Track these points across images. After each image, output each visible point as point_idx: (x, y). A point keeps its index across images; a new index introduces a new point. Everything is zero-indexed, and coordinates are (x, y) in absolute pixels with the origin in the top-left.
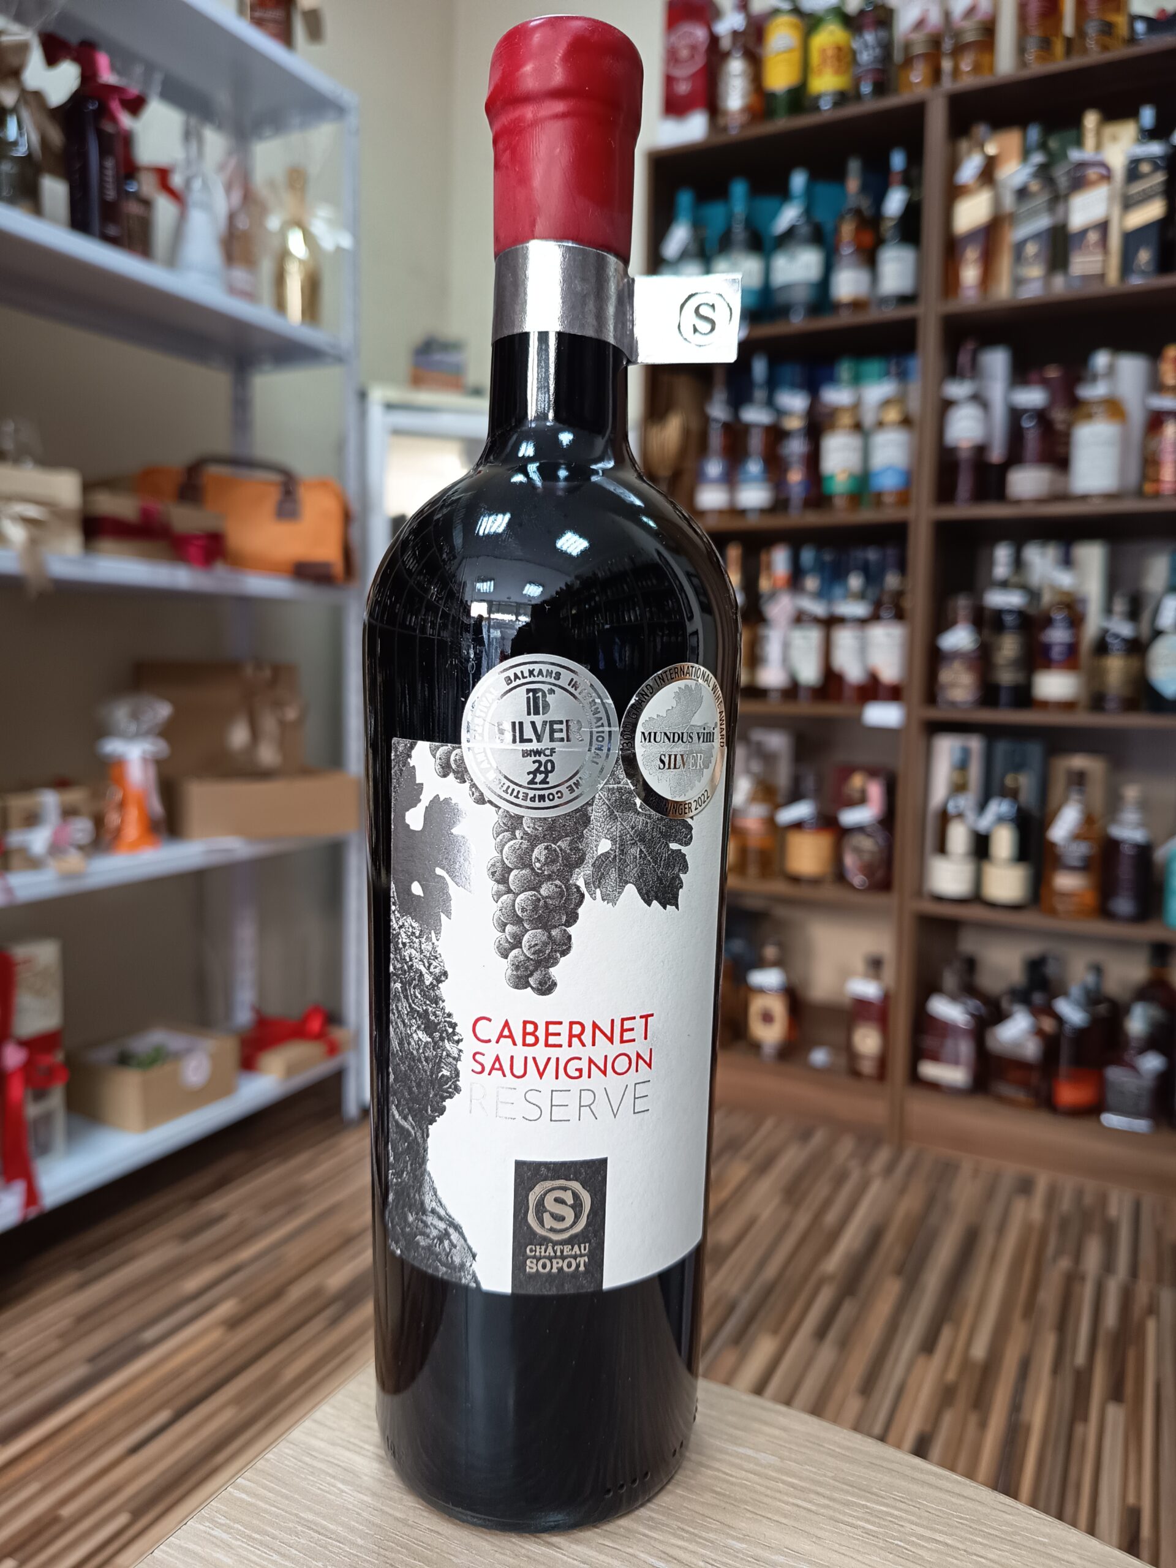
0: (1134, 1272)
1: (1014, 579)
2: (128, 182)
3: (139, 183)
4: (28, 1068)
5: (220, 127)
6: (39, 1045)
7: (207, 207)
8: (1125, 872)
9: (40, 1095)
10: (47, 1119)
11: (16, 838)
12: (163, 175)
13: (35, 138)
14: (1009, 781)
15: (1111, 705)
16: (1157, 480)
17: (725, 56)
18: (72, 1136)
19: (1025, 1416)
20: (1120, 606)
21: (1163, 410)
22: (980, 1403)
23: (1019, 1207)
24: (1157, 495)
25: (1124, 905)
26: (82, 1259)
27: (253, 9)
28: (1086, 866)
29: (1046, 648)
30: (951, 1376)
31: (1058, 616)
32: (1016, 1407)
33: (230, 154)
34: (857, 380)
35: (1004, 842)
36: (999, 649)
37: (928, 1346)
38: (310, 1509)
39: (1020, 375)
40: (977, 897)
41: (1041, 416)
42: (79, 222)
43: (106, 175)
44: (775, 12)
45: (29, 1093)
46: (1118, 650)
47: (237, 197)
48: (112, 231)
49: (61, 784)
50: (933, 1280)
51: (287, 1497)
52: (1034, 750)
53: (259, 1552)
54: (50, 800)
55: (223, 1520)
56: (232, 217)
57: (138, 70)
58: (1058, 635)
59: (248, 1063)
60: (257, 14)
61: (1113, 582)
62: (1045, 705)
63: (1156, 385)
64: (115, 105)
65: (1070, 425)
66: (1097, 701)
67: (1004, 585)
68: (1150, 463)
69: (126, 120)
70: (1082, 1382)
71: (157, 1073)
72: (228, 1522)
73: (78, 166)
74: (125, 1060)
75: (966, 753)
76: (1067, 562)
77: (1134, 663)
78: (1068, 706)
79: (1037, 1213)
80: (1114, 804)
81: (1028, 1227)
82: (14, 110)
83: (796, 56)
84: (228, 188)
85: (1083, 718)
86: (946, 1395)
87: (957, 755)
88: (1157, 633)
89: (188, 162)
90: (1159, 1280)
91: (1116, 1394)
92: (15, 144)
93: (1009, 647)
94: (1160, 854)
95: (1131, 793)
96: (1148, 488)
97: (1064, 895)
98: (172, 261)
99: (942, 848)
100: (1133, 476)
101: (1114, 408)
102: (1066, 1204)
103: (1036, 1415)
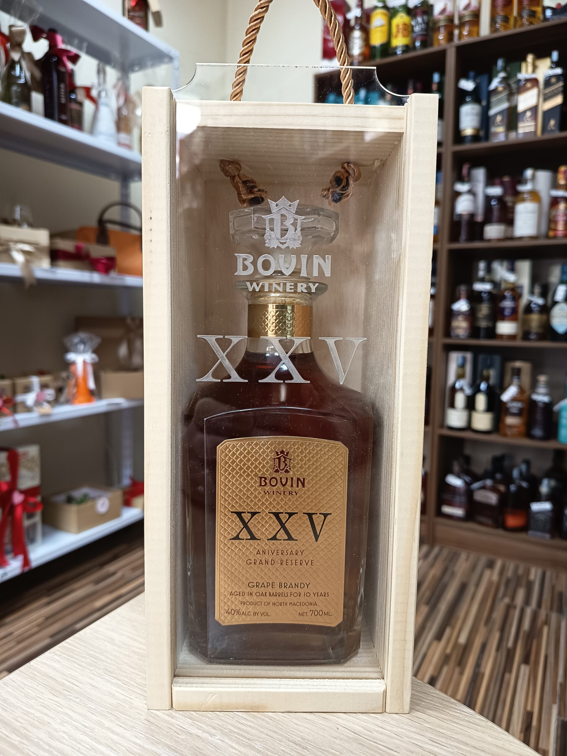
0: (539, 604)
1: (487, 277)
2: (72, 94)
3: (76, 95)
4: (24, 503)
5: (114, 67)
6: (29, 493)
7: (107, 105)
8: (539, 416)
9: (30, 516)
10: (34, 526)
11: (20, 398)
12: (87, 90)
13: (28, 75)
14: (485, 373)
15: (533, 337)
16: (555, 230)
17: (352, 29)
18: (45, 535)
19: (482, 669)
20: (537, 290)
21: (559, 196)
22: (461, 663)
23: (487, 573)
24: (555, 237)
25: (538, 432)
26: (50, 591)
27: (129, 11)
28: (520, 414)
29: (503, 309)
30: (448, 651)
31: (508, 294)
32: (478, 665)
33: (119, 80)
35: (481, 401)
36: (480, 310)
37: (439, 637)
38: (93, 651)
39: (490, 181)
40: (469, 427)
41: (500, 199)
42: (49, 114)
43: (61, 91)
44: (376, 8)
45: (25, 516)
46: (536, 310)
47: (122, 100)
48: (64, 117)
49: (41, 373)
50: (443, 607)
51: (85, 647)
52: (497, 359)
53: (70, 664)
54: (35, 380)
55: (58, 653)
56: (119, 110)
57: (76, 41)
58: (508, 304)
59: (127, 503)
60: (131, 14)
61: (535, 279)
62: (501, 337)
63: (555, 185)
64: (65, 59)
65: (514, 203)
66: (526, 335)
67: (483, 280)
68: (552, 221)
69: (70, 65)
70: (510, 655)
71: (84, 506)
72: (61, 654)
73: (48, 87)
74: (70, 500)
75: (464, 359)
76: (512, 269)
77: (544, 317)
78: (512, 337)
79: (495, 577)
80: (534, 384)
81: (490, 583)
82: (19, 62)
83: (385, 29)
84: (118, 96)
85: (519, 343)
86: (446, 659)
87: (460, 361)
88: (555, 303)
89: (99, 84)
90: (551, 609)
91: (526, 660)
92: (19, 77)
93: (484, 309)
94: (556, 408)
95: (542, 379)
96: (551, 234)
97: (511, 427)
98: (92, 131)
99: (452, 405)
100: (544, 229)
101: (535, 195)
102: (509, 573)
103: (487, 669)
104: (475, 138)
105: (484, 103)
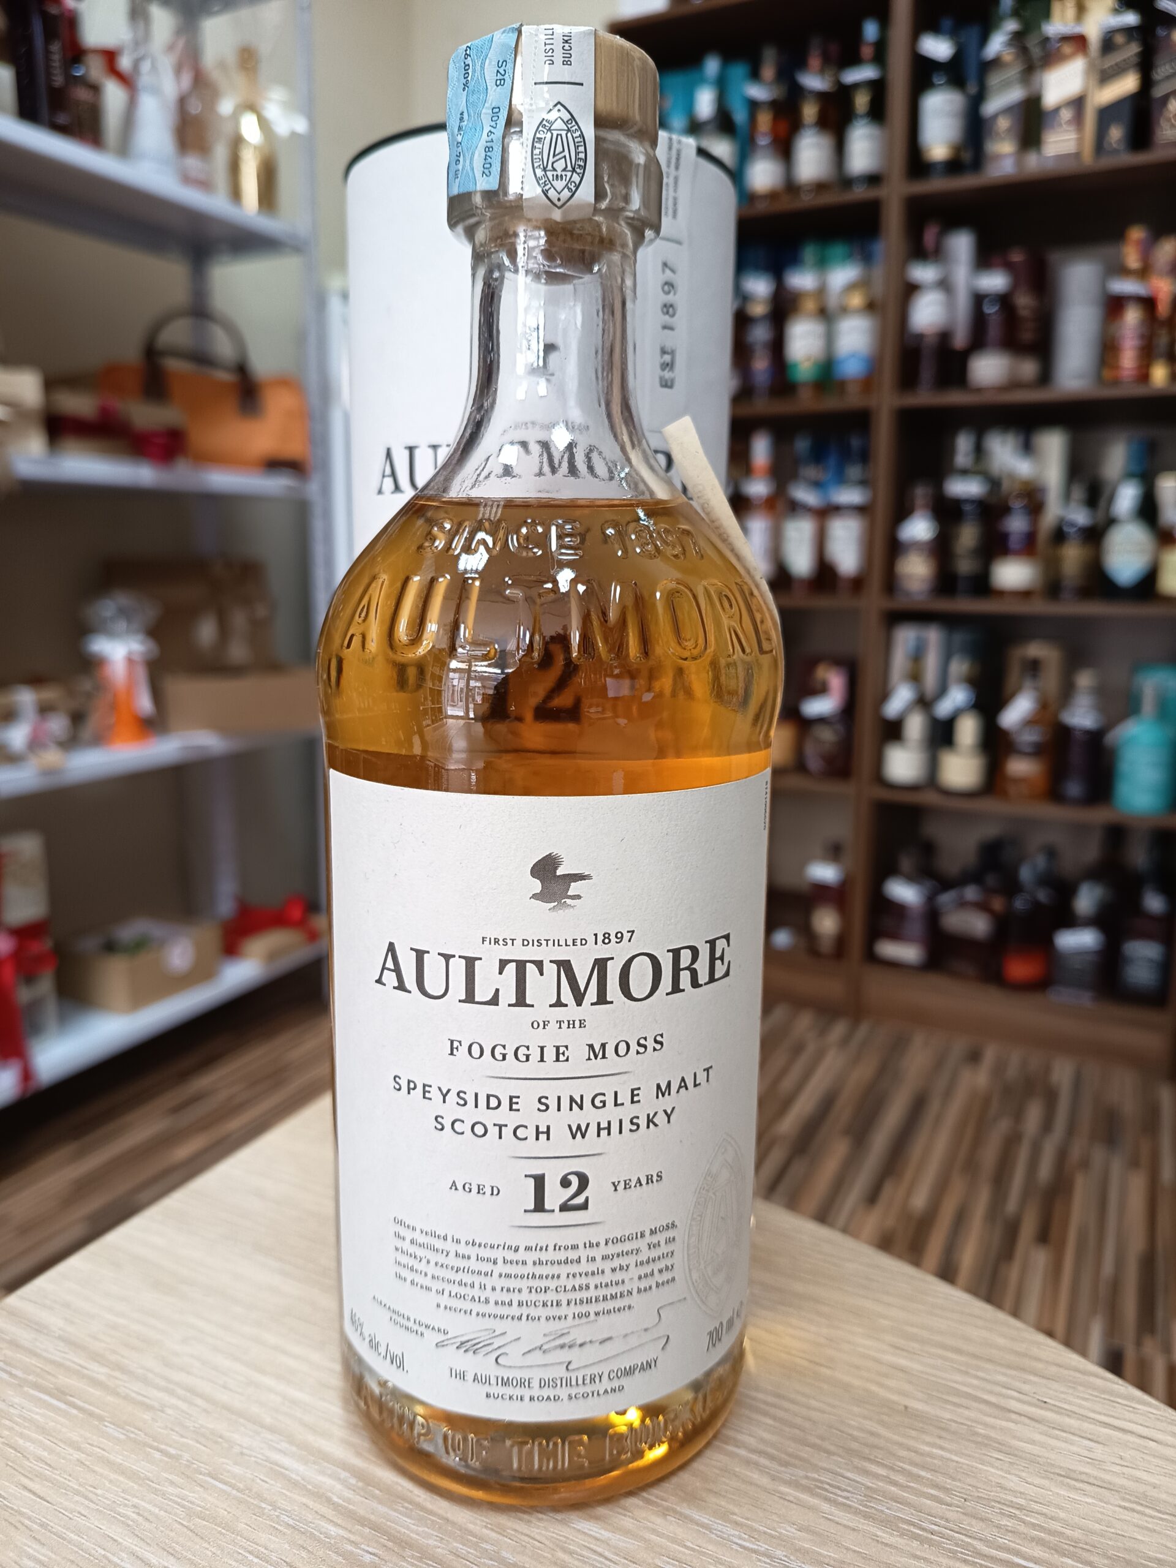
1: (974, 466)
2: (76, 67)
3: (86, 68)
4: (18, 955)
6: (26, 933)
7: (157, 91)
8: (1077, 757)
9: (31, 980)
10: (39, 1002)
12: (114, 58)
15: (1067, 593)
16: (1116, 367)
18: (64, 1018)
20: (1078, 493)
21: (1122, 295)
22: (916, 1245)
24: (1116, 382)
25: (1074, 789)
28: (1038, 751)
29: (1005, 537)
30: (890, 1222)
31: (1017, 504)
32: (950, 1247)
33: (178, 33)
34: (822, 264)
35: (968, 730)
36: (959, 538)
37: (870, 1197)
39: (984, 259)
40: (931, 784)
41: (1004, 300)
42: (28, 111)
43: (52, 60)
45: (19, 981)
46: (1075, 539)
47: (190, 81)
49: (37, 681)
50: (880, 1140)
54: (27, 698)
56: (186, 103)
58: (1016, 524)
59: (231, 950)
62: (1001, 594)
66: (1052, 587)
67: (965, 472)
68: (1109, 349)
69: (70, 2)
70: (1011, 1229)
71: (142, 960)
73: (23, 50)
75: (923, 643)
76: (1028, 449)
77: (1090, 550)
78: (1025, 594)
80: (1067, 691)
81: (972, 1093)
85: (1039, 607)
86: (885, 1239)
87: (913, 645)
88: (1111, 521)
89: (136, 43)
93: (968, 536)
94: (1111, 738)
95: (1085, 680)
96: (1108, 374)
97: (1018, 780)
98: (124, 150)
102: (1012, 1072)
104: (953, 166)
105: (972, 89)
